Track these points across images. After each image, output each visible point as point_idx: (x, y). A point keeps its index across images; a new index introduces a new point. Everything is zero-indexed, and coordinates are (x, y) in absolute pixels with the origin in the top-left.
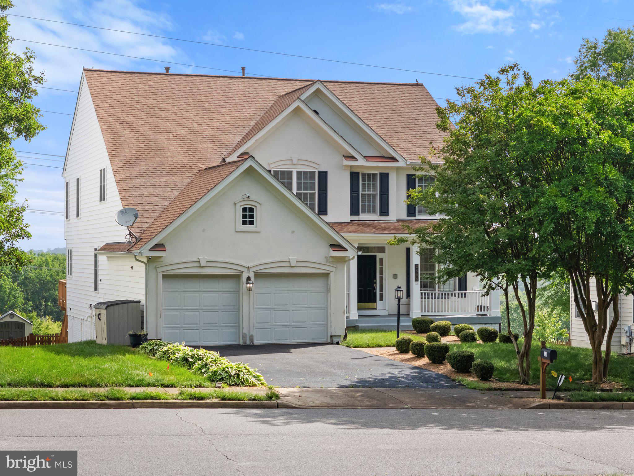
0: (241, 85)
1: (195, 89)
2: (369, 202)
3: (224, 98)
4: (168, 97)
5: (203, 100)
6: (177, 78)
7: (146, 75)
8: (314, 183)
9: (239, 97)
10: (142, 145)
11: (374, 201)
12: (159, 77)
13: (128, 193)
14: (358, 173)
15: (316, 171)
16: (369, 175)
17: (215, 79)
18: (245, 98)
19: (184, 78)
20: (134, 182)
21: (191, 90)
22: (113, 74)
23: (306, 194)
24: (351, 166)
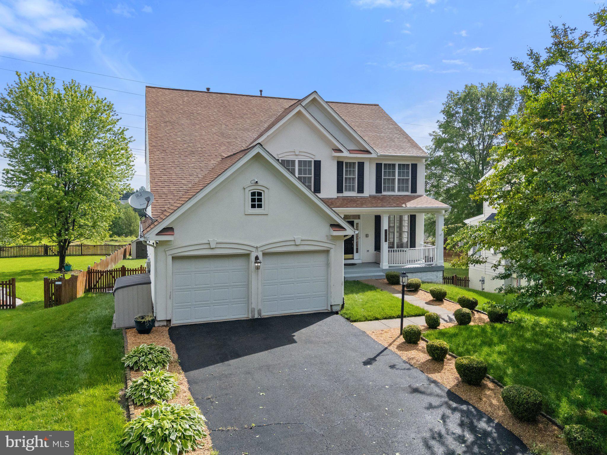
0: (259, 101)
1: (226, 102)
2: (350, 183)
3: (247, 108)
4: (205, 107)
5: (231, 109)
6: (214, 95)
7: (192, 92)
8: (311, 169)
9: (258, 109)
10: (179, 139)
11: (354, 183)
12: (201, 94)
13: (158, 176)
14: (342, 162)
15: (313, 160)
16: (350, 163)
17: (241, 97)
18: (262, 109)
19: (219, 95)
20: (166, 167)
21: (223, 103)
22: (167, 90)
23: (305, 178)
24: (338, 157)
